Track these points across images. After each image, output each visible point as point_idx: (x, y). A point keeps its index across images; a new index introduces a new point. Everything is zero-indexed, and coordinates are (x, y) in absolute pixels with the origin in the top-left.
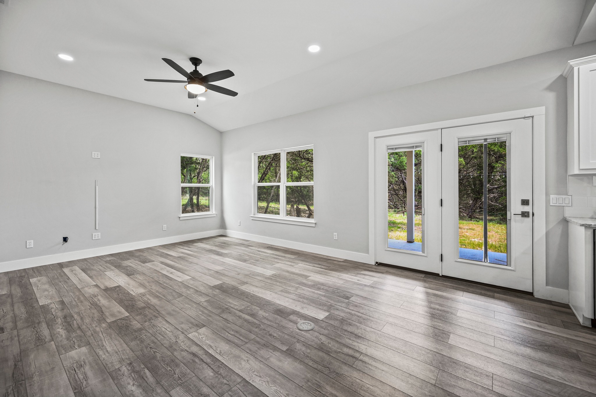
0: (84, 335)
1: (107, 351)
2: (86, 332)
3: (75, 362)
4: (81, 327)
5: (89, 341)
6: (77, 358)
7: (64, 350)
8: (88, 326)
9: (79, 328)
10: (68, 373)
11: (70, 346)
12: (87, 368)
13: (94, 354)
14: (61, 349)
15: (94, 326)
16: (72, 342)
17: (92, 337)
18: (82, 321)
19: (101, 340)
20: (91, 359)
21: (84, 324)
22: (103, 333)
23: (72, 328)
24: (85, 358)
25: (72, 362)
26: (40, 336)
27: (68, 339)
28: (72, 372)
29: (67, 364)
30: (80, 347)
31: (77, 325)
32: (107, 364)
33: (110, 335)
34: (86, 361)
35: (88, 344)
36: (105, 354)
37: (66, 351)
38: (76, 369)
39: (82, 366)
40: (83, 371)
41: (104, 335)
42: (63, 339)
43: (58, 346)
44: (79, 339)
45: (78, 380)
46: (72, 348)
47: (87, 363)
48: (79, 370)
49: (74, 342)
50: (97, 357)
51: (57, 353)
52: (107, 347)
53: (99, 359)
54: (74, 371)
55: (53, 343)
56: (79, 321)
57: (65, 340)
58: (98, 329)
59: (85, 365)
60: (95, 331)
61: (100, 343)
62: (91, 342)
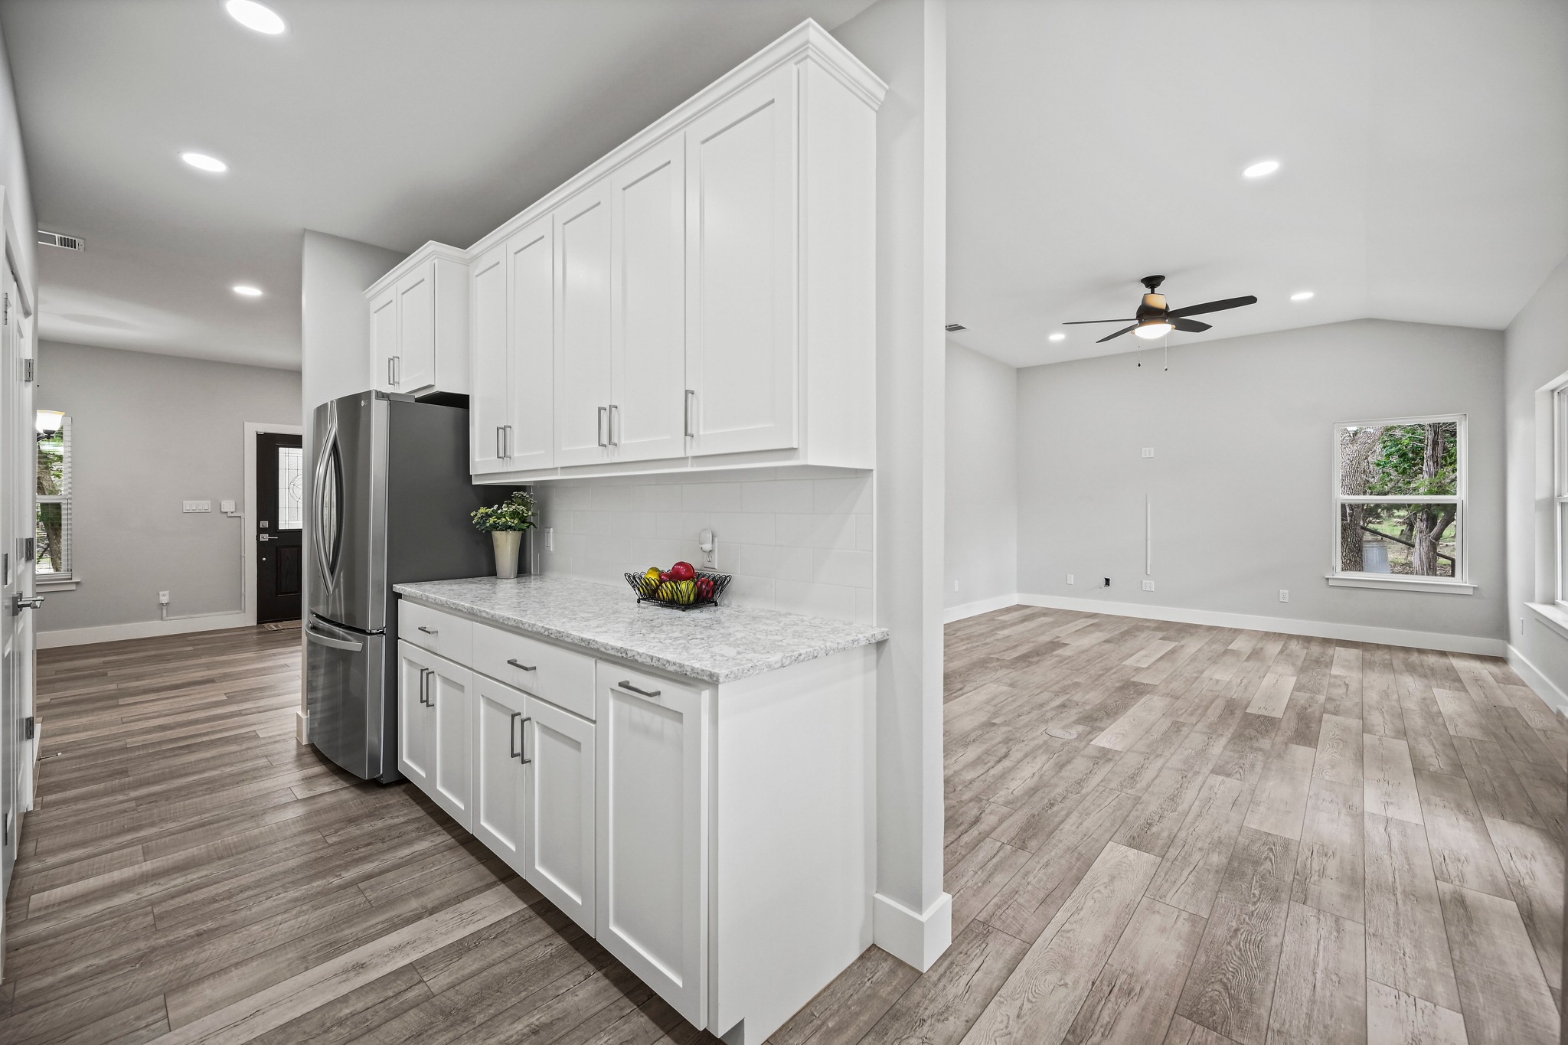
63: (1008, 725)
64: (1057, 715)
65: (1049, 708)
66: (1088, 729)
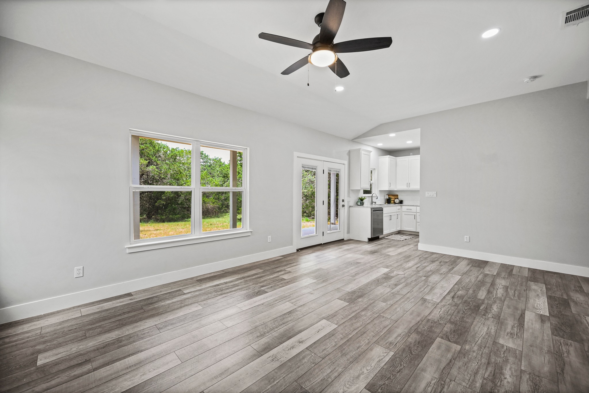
0: (491, 352)
1: (488, 329)
2: (487, 353)
3: (513, 339)
4: (487, 363)
5: (493, 344)
6: (511, 340)
7: (516, 353)
8: (479, 359)
9: (488, 363)
10: (522, 336)
11: (509, 352)
12: (509, 329)
13: (497, 333)
14: (519, 357)
15: (475, 354)
16: (505, 355)
17: (487, 345)
18: (479, 369)
19: (484, 338)
20: (502, 333)
21: (480, 365)
22: (476, 341)
23: (495, 369)
24: (505, 336)
25: (516, 340)
26: (533, 387)
27: (506, 361)
28: (519, 335)
29: (519, 342)
30: (503, 346)
31: (488, 368)
32: (496, 324)
33: (474, 336)
34: (506, 334)
35: (495, 343)
36: (491, 328)
37: (516, 351)
38: (516, 334)
39: (511, 333)
40: (512, 331)
41: (477, 340)
42: (511, 363)
43: (520, 360)
44: (498, 352)
45: (518, 329)
46: (509, 350)
47: (506, 332)
48: (514, 333)
49: (505, 353)
50: (498, 330)
51: (523, 354)
52: (486, 331)
53: (498, 329)
54: (518, 335)
55: (523, 368)
56: (481, 372)
57: (510, 361)
58: (476, 348)
59: (509, 332)
60: (480, 347)
61: (487, 337)
62: (492, 343)
63: (419, 276)
64: (400, 280)
65: (403, 284)
66: (389, 274)
